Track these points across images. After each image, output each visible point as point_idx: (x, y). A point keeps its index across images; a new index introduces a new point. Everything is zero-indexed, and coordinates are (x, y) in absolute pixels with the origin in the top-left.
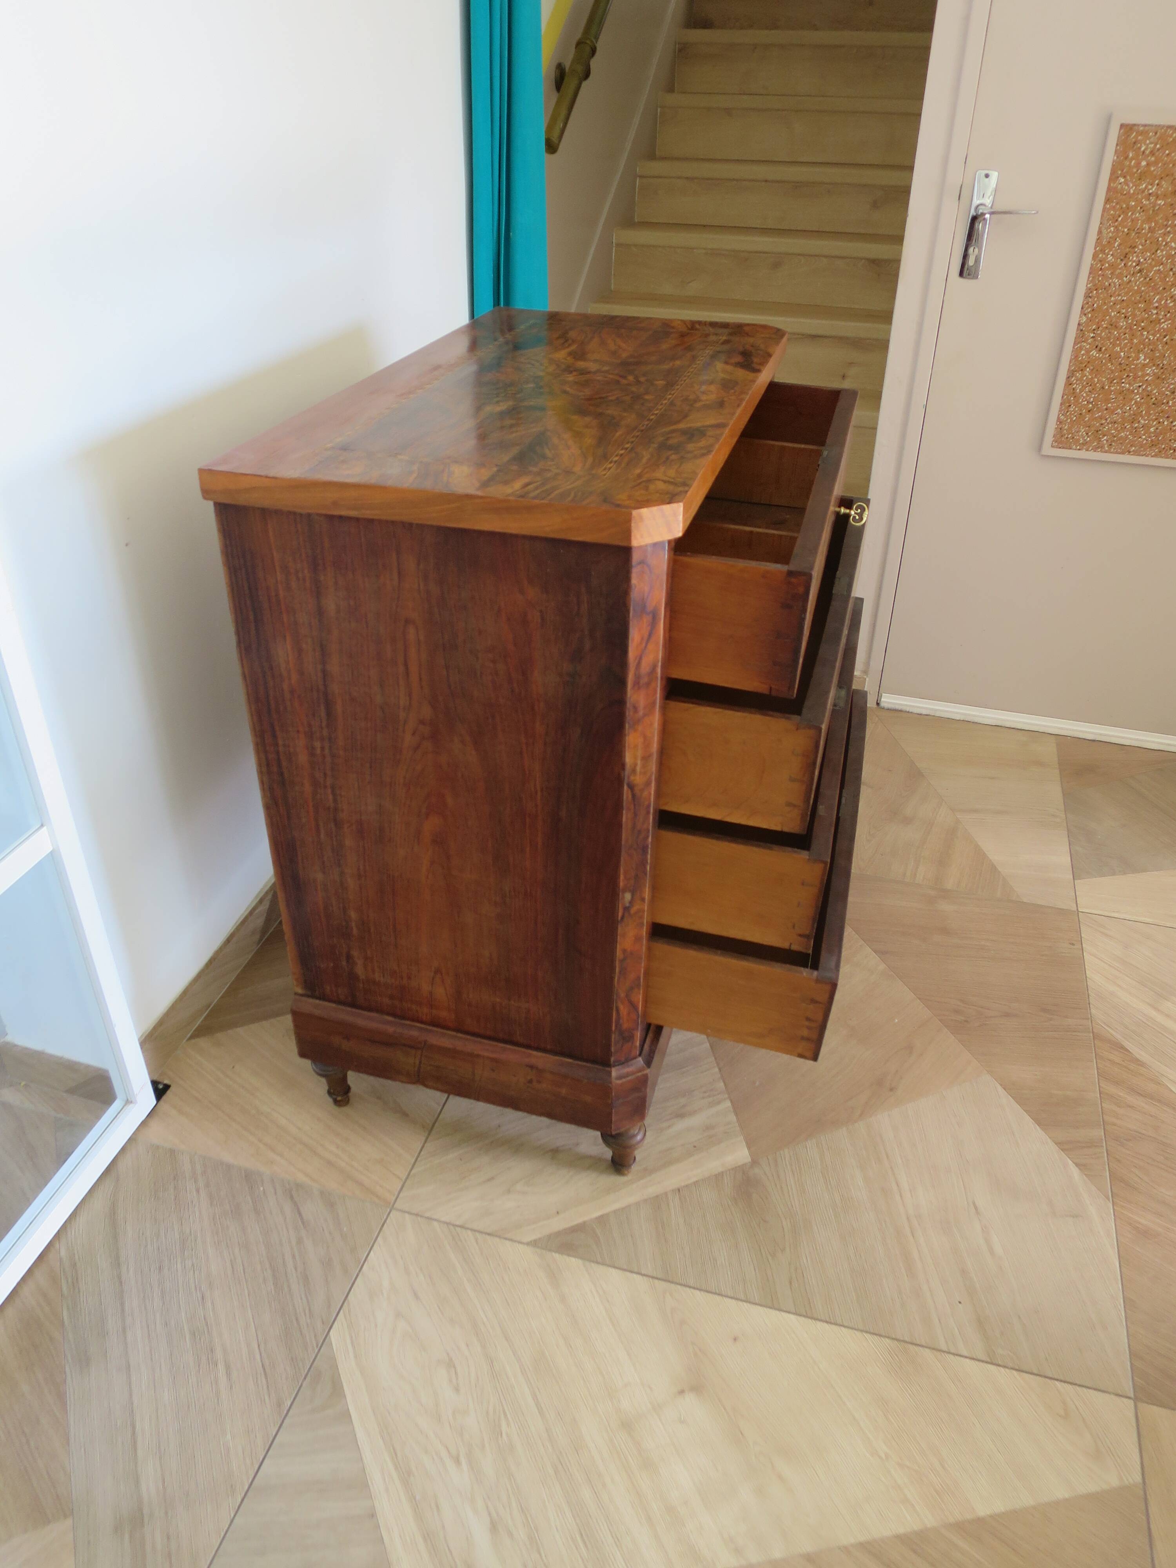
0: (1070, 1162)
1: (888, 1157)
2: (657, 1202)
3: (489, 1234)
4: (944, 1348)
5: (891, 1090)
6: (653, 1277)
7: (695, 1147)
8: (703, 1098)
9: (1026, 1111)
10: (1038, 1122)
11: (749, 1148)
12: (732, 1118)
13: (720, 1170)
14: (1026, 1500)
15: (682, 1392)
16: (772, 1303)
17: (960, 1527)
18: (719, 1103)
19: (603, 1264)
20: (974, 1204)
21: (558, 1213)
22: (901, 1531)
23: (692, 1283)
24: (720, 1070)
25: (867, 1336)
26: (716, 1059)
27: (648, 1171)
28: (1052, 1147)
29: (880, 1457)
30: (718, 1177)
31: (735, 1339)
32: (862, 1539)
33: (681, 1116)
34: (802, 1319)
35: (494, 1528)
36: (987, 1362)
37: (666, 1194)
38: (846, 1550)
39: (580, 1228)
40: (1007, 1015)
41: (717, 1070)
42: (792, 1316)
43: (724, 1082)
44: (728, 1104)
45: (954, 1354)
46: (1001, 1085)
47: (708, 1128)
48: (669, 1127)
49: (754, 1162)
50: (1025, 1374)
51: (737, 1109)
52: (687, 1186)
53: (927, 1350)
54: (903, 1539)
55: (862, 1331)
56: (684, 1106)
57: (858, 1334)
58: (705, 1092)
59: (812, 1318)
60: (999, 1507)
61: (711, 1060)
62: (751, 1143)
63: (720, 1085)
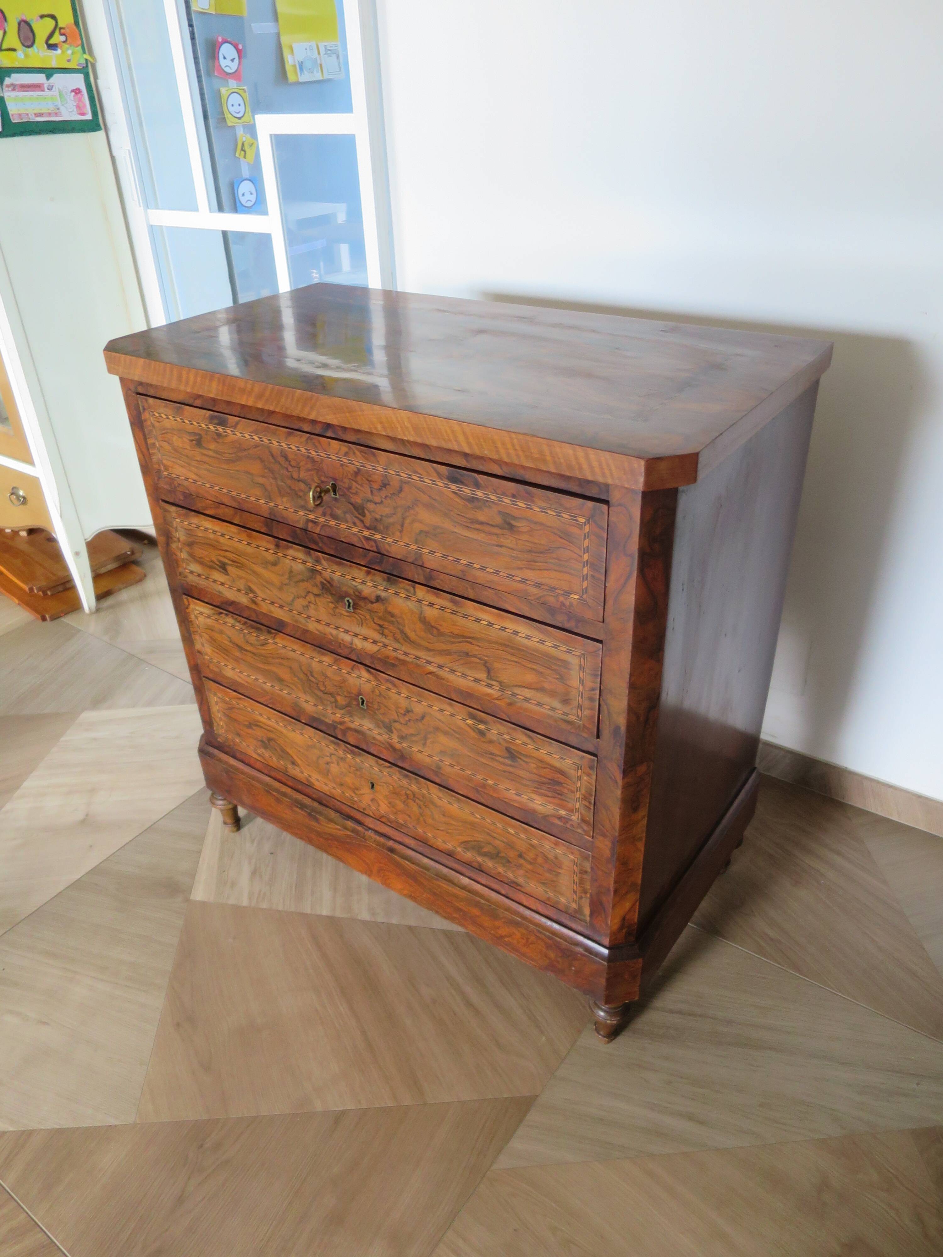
0: (11, 1129)
1: (127, 987)
5: (178, 1025)
6: (155, 823)
7: (224, 871)
8: (260, 891)
9: (78, 1129)
10: (60, 1132)
11: (201, 902)
12: (232, 901)
13: (197, 880)
15: (87, 815)
16: (94, 871)
18: (250, 899)
20: (47, 1024)
23: (137, 838)
24: (280, 911)
25: (36, 908)
28: (33, 1125)
30: (192, 874)
31: (91, 846)
33: (254, 873)
34: (73, 881)
37: (203, 845)
40: (180, 1200)
41: (280, 908)
42: (79, 877)
43: (265, 909)
44: (245, 903)
46: (116, 1126)
47: (233, 884)
48: (250, 863)
49: (187, 900)
51: (236, 908)
52: (200, 857)
56: (261, 877)
58: (265, 893)
59: (68, 887)
61: (293, 909)
62: (203, 904)
63: (264, 905)
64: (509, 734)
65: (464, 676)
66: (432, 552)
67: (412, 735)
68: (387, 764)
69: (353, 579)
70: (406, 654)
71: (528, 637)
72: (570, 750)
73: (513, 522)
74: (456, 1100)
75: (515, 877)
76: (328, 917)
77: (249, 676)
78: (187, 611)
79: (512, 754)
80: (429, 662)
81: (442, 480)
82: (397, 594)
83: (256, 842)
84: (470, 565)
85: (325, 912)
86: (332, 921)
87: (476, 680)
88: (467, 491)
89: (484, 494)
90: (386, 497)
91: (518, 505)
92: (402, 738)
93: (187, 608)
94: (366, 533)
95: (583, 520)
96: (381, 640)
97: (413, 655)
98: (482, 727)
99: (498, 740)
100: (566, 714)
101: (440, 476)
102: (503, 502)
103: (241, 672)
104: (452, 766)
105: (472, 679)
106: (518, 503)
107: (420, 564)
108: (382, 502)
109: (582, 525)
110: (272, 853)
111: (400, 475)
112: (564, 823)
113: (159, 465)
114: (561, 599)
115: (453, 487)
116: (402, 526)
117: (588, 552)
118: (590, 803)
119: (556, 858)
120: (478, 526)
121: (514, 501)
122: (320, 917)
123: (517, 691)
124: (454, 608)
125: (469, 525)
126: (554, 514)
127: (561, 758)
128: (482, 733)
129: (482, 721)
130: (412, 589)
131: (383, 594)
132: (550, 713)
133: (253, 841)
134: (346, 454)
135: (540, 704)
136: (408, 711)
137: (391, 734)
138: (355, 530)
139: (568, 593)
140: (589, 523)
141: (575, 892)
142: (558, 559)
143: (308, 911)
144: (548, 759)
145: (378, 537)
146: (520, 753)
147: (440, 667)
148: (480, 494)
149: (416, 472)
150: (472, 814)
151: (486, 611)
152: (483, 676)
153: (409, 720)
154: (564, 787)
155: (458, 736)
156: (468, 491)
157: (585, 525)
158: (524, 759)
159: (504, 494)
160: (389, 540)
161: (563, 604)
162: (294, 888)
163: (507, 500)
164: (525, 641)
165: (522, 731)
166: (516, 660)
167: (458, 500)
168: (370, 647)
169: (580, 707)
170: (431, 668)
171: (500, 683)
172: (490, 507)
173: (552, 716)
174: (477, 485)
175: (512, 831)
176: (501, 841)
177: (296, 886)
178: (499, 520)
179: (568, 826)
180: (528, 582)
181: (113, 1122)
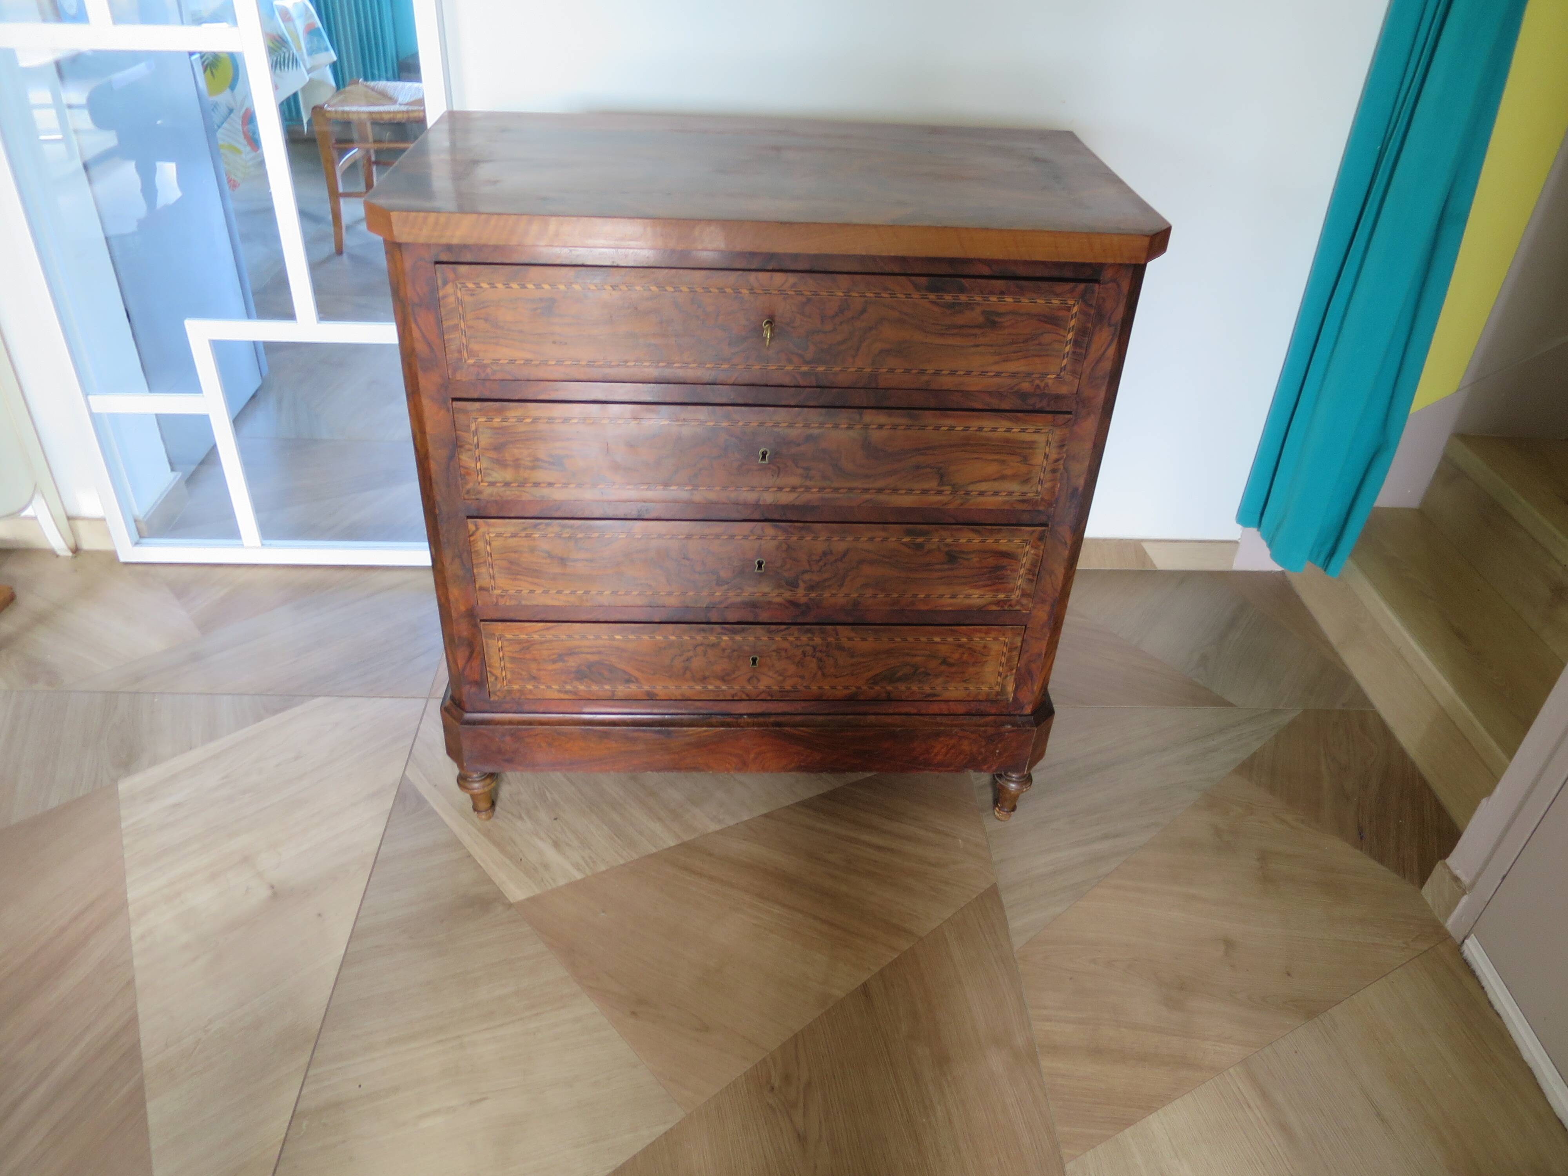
1: (537, 1014)
2: (456, 843)
3: (410, 752)
4: (311, 1073)
6: (377, 854)
7: (521, 860)
8: (583, 858)
9: (635, 1157)
11: (528, 899)
12: (562, 882)
13: (497, 882)
14: (155, 1143)
15: (272, 887)
16: (353, 936)
17: (140, 1088)
18: (579, 869)
19: (388, 822)
20: (484, 1099)
21: (435, 786)
22: (143, 1044)
23: (372, 879)
24: (624, 865)
25: (324, 1009)
26: (637, 859)
27: (487, 834)
29: (206, 1026)
30: (487, 880)
31: (319, 915)
32: (140, 1017)
33: (556, 844)
34: (341, 959)
35: (177, 805)
36: (294, 1111)
37: (465, 848)
38: (134, 1004)
39: (421, 801)
41: (622, 862)
42: (343, 952)
43: (606, 870)
44: (579, 876)
45: (303, 1082)
46: (671, 1129)
47: (546, 867)
48: (541, 839)
49: (510, 906)
50: (280, 1146)
51: (573, 885)
52: (475, 861)
53: (308, 1059)
54: (136, 1047)
55: (328, 1006)
56: (569, 845)
57: (326, 1002)
58: (590, 858)
59: (341, 965)
60: (153, 1119)
61: (636, 857)
62: (533, 900)
63: (603, 868)
64: (952, 536)
65: (910, 491)
66: (891, 370)
67: (826, 580)
68: (783, 627)
69: (776, 425)
70: (836, 490)
71: (994, 429)
72: (1020, 530)
73: (997, 319)
74: (942, 922)
75: (932, 688)
76: (678, 845)
77: (573, 593)
78: (472, 539)
79: (952, 557)
80: (866, 490)
81: (918, 291)
82: (836, 426)
83: (525, 818)
84: (938, 373)
85: (672, 843)
86: (685, 847)
87: (925, 492)
88: (948, 298)
89: (968, 297)
90: (841, 323)
91: (1005, 301)
92: (811, 588)
93: (472, 535)
94: (805, 368)
95: (1072, 302)
96: (804, 484)
97: (843, 488)
98: (920, 540)
99: (939, 547)
100: (1024, 494)
101: (917, 287)
102: (989, 301)
103: (559, 592)
104: (874, 596)
105: (919, 492)
106: (1006, 299)
107: (874, 385)
108: (835, 329)
109: (1070, 307)
110: (556, 819)
111: (865, 296)
112: (1002, 606)
113: (460, 352)
114: (1037, 382)
115: (932, 296)
116: (858, 349)
117: (1072, 331)
118: (1033, 575)
119: (985, 647)
120: (955, 331)
121: (1001, 298)
122: (670, 848)
123: (970, 488)
124: (910, 422)
125: (943, 332)
126: (1043, 302)
127: (1010, 541)
128: (920, 547)
129: (922, 534)
130: (857, 417)
131: (816, 432)
132: (1007, 499)
133: (521, 818)
134: (794, 285)
135: (996, 493)
136: (825, 554)
137: (795, 589)
138: (789, 368)
139: (1044, 375)
140: (1078, 303)
141: (1000, 674)
142: (1040, 344)
143: (654, 850)
144: (995, 547)
145: (821, 369)
146: (963, 552)
147: (880, 491)
148: (963, 298)
149: (885, 289)
150: (891, 640)
151: (948, 416)
152: (933, 484)
153: (825, 565)
154: (1007, 570)
155: (887, 560)
156: (950, 298)
157: (1074, 305)
158: (965, 556)
159: (992, 293)
160: (837, 369)
161: (1038, 386)
162: (616, 838)
163: (993, 299)
164: (991, 434)
165: (968, 528)
166: (976, 456)
167: (936, 309)
168: (786, 498)
169: (1041, 482)
170: (867, 496)
171: (953, 486)
172: (973, 309)
173: (1008, 501)
174: (962, 290)
175: (937, 639)
176: (923, 656)
177: (616, 836)
178: (981, 319)
179: (1006, 608)
180: (1003, 375)
181: (661, 1129)
